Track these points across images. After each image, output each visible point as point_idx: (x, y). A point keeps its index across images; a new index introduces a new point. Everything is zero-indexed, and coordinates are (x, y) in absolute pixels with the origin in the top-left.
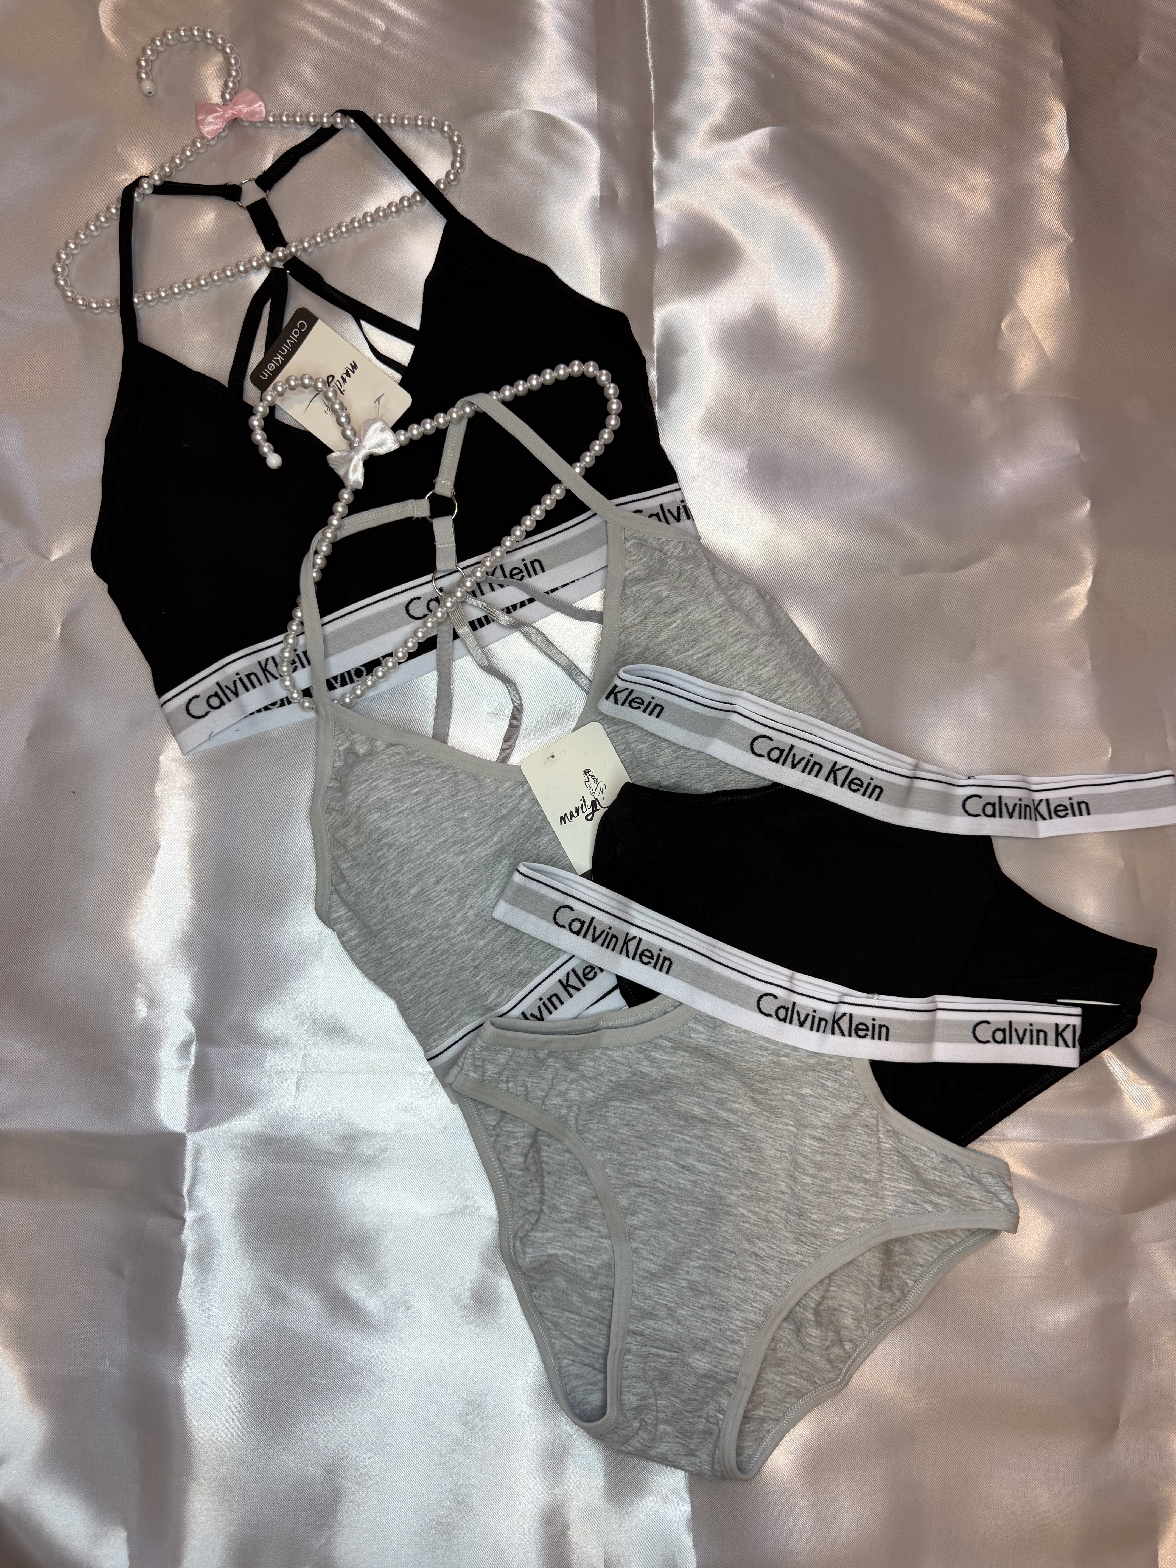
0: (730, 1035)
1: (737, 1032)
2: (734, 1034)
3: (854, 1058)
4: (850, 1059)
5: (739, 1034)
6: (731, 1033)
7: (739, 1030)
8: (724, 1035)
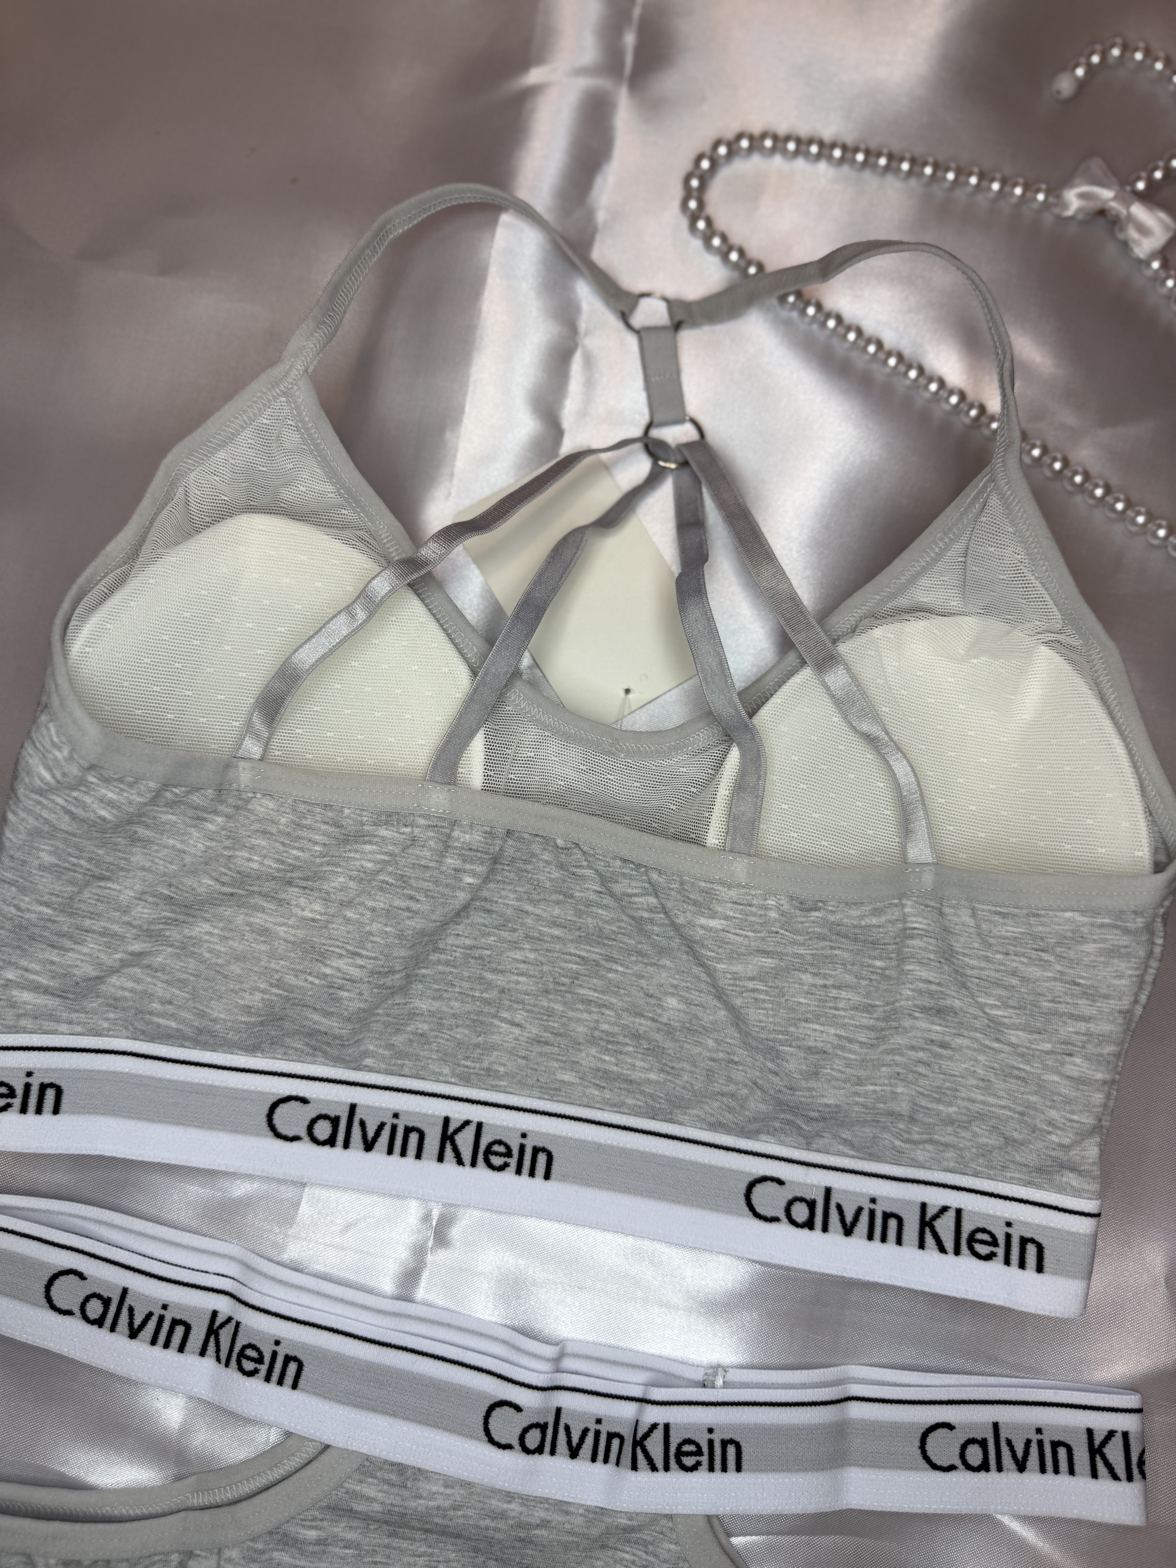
0: (432, 1496)
1: (446, 1486)
2: (442, 1490)
3: (678, 1515)
4: (670, 1517)
5: (448, 1491)
6: (434, 1489)
7: (450, 1483)
8: (420, 1497)
